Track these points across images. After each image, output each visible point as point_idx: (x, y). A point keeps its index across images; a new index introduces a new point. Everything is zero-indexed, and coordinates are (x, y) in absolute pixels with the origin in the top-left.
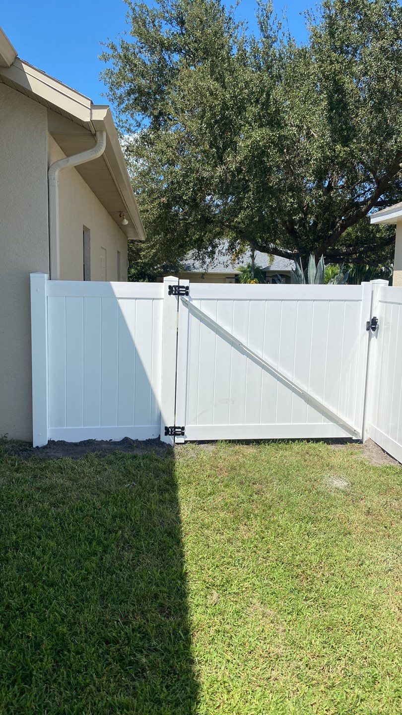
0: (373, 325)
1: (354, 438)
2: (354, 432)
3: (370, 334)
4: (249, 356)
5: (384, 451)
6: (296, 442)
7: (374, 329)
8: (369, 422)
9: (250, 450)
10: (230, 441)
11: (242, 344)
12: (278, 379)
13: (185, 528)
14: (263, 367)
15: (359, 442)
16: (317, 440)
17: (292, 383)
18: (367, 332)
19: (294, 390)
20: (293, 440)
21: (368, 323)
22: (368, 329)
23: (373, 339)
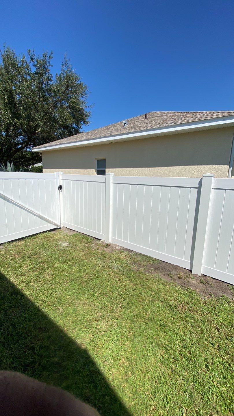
0: (60, 188)
1: (58, 227)
2: (58, 226)
3: (60, 191)
4: (13, 203)
5: (70, 229)
6: (39, 234)
7: (61, 189)
8: (62, 221)
9: (20, 243)
10: (10, 242)
11: (10, 199)
12: (28, 211)
13: (20, 287)
14: (21, 207)
15: (60, 228)
16: (46, 232)
17: (34, 212)
18: (59, 190)
19: (35, 215)
20: (37, 234)
21: (59, 187)
22: (59, 189)
23: (61, 192)
